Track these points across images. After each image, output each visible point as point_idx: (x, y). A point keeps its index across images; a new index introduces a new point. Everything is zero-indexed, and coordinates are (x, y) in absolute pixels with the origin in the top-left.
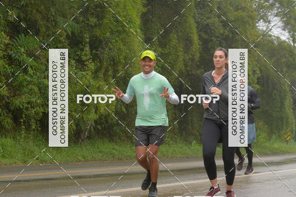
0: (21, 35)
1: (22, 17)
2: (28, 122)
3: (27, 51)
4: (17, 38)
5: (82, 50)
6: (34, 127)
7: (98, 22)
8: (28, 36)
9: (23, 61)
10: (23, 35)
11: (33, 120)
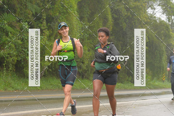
0: (5, 13)
1: (6, 2)
2: (8, 66)
3: (8, 23)
4: (2, 15)
5: (42, 23)
6: (11, 69)
7: (51, 7)
8: (9, 14)
9: (6, 28)
10: (6, 13)
11: (11, 65)
